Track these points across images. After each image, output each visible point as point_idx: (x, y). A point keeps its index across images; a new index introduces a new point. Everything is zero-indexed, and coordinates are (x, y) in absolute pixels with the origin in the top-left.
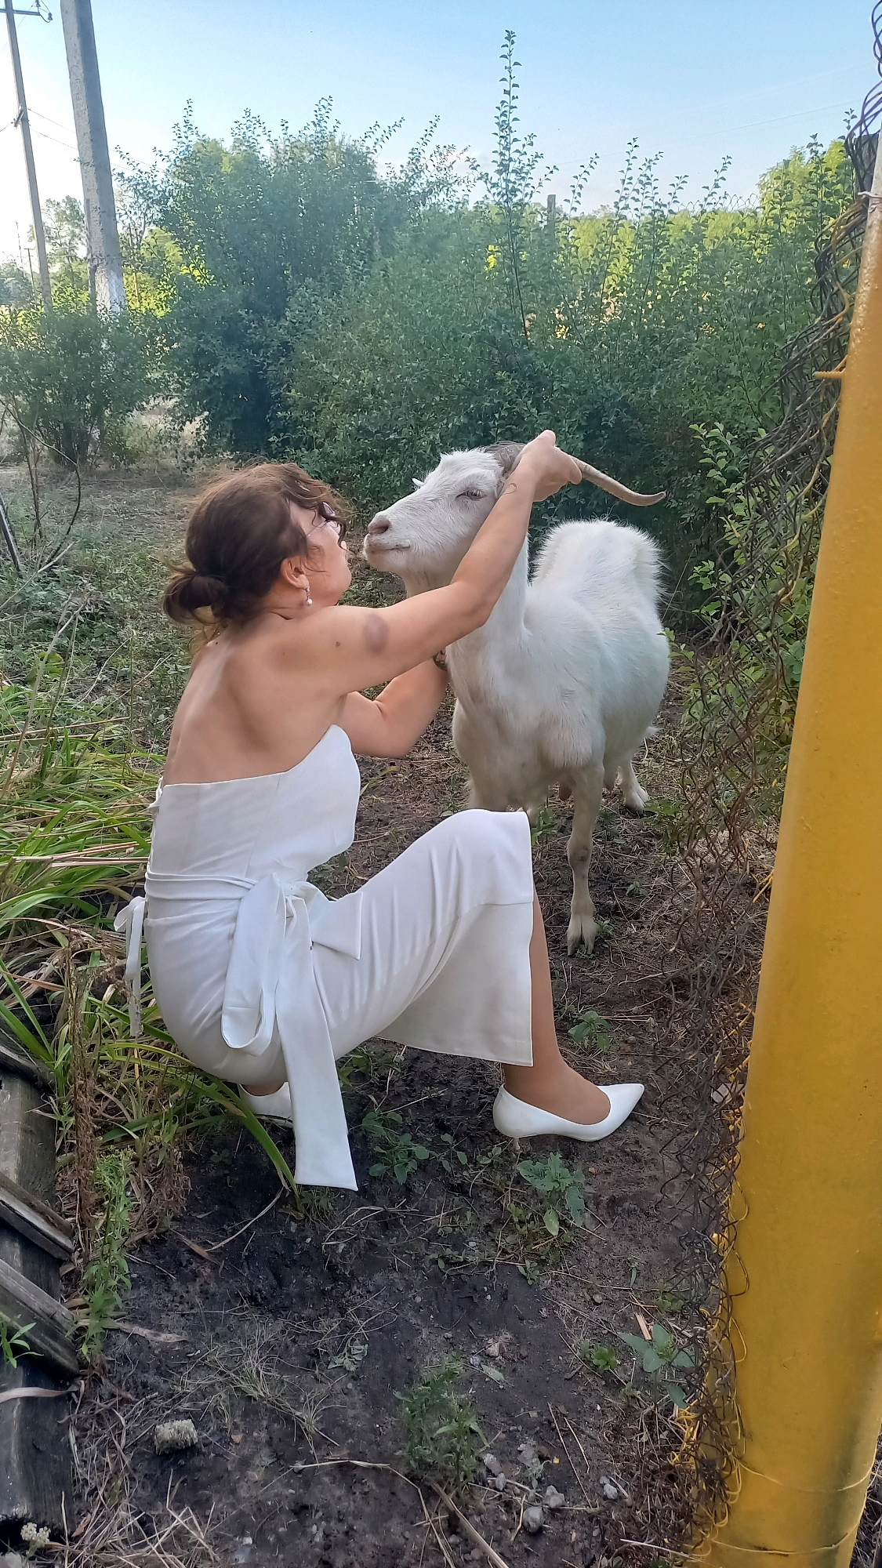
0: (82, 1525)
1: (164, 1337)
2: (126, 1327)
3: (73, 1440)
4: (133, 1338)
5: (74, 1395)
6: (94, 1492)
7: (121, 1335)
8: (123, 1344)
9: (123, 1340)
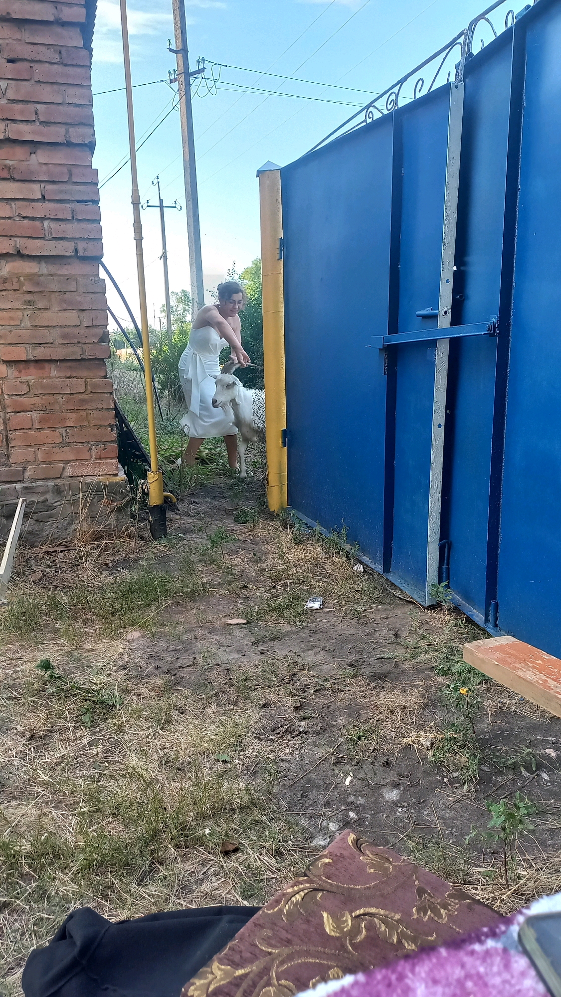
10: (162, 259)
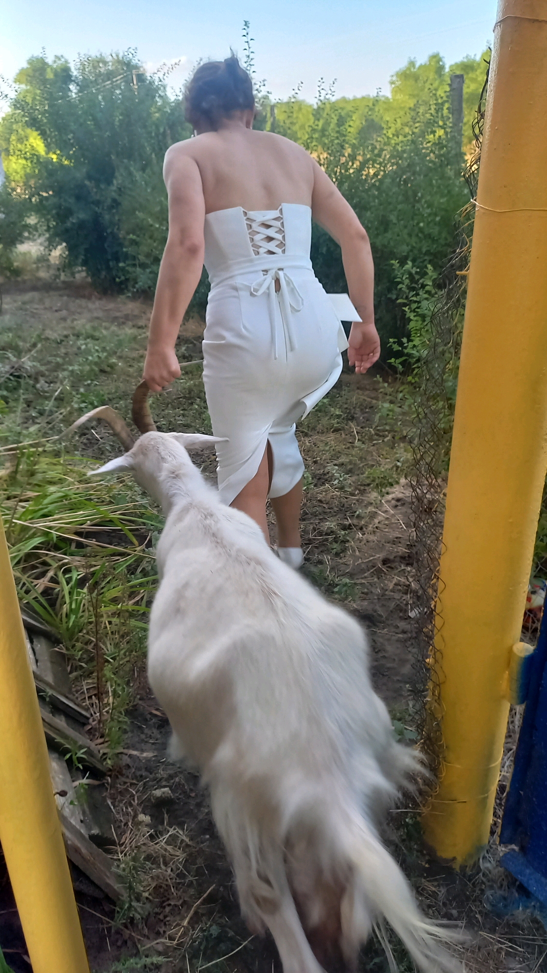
0: (124, 838)
1: (145, 755)
2: (125, 751)
3: (110, 803)
4: (130, 756)
5: (106, 785)
6: (126, 824)
7: (124, 755)
8: (126, 760)
9: (125, 758)
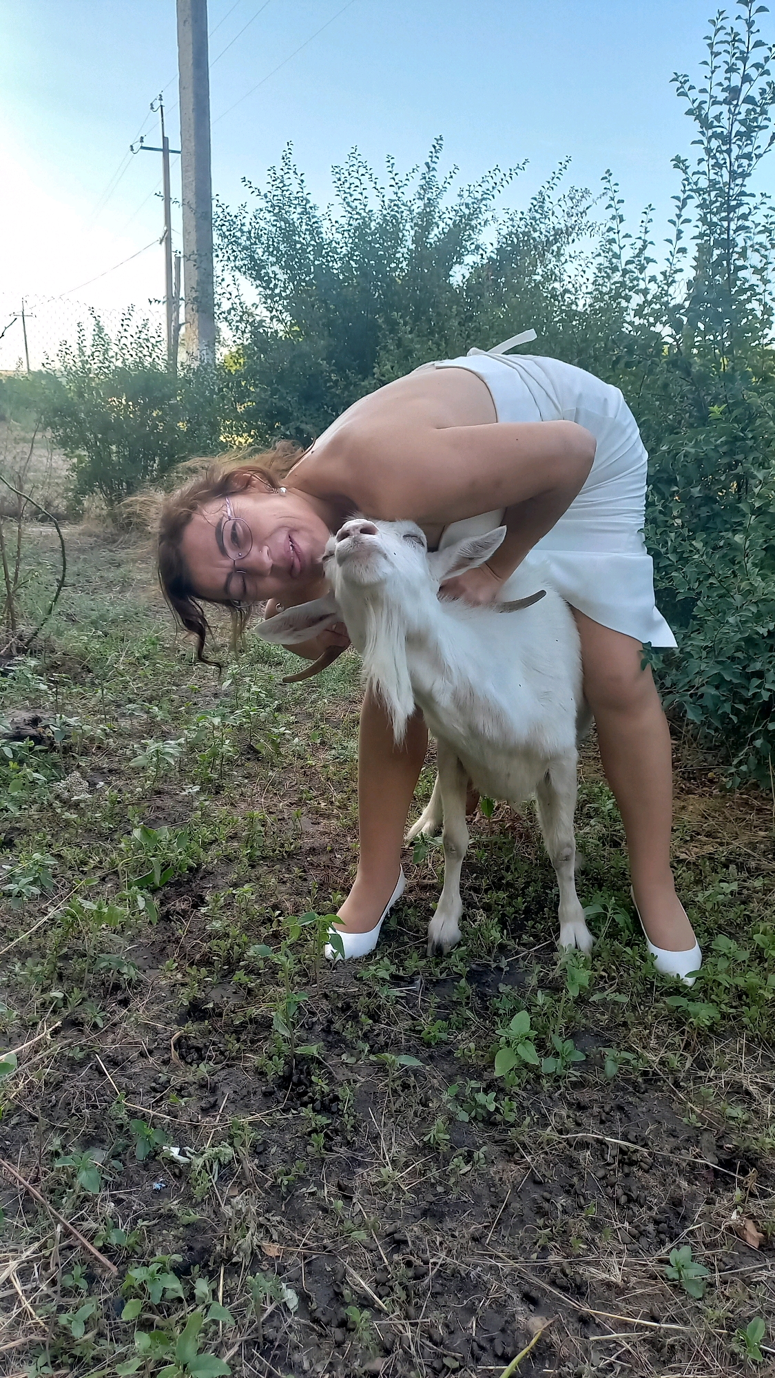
10: (163, 243)
